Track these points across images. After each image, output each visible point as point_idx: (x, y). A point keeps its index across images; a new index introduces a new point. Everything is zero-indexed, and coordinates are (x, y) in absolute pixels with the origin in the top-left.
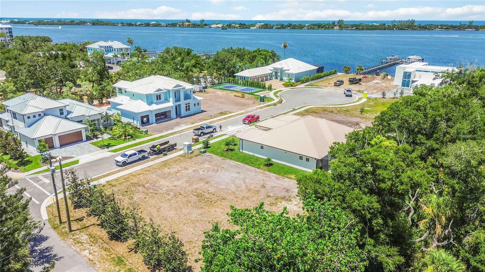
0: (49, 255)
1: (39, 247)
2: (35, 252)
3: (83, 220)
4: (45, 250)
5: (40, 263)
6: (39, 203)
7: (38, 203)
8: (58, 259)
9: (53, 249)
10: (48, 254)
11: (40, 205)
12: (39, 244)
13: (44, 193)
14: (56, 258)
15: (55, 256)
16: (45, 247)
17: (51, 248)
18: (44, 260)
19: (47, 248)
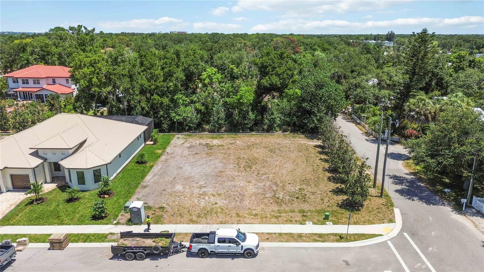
6: (404, 233)
7: (406, 234)
11: (402, 230)
13: (396, 249)
17: (393, 183)
19: (397, 184)
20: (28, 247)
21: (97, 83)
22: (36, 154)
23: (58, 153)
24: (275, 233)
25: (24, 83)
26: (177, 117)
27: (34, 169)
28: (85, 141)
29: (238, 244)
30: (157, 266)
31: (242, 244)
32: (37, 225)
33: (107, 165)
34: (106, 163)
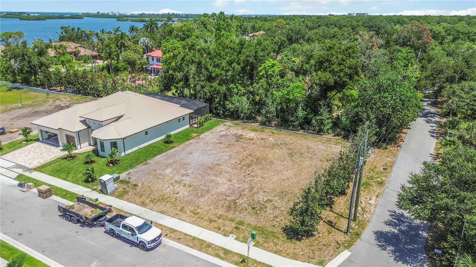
0: (396, 219)
1: (393, 230)
2: (402, 229)
3: (329, 221)
4: (392, 225)
5: (408, 219)
8: (393, 212)
9: (387, 221)
10: (395, 221)
12: (390, 232)
14: (394, 214)
15: (391, 215)
16: (389, 226)
18: (403, 218)
20: (32, 190)
21: (174, 67)
22: (84, 122)
23: (97, 123)
24: (191, 236)
25: (157, 61)
26: (230, 106)
27: (78, 132)
28: (122, 116)
29: (134, 234)
30: (77, 232)
31: (138, 235)
32: (52, 176)
33: (123, 139)
34: (123, 137)
